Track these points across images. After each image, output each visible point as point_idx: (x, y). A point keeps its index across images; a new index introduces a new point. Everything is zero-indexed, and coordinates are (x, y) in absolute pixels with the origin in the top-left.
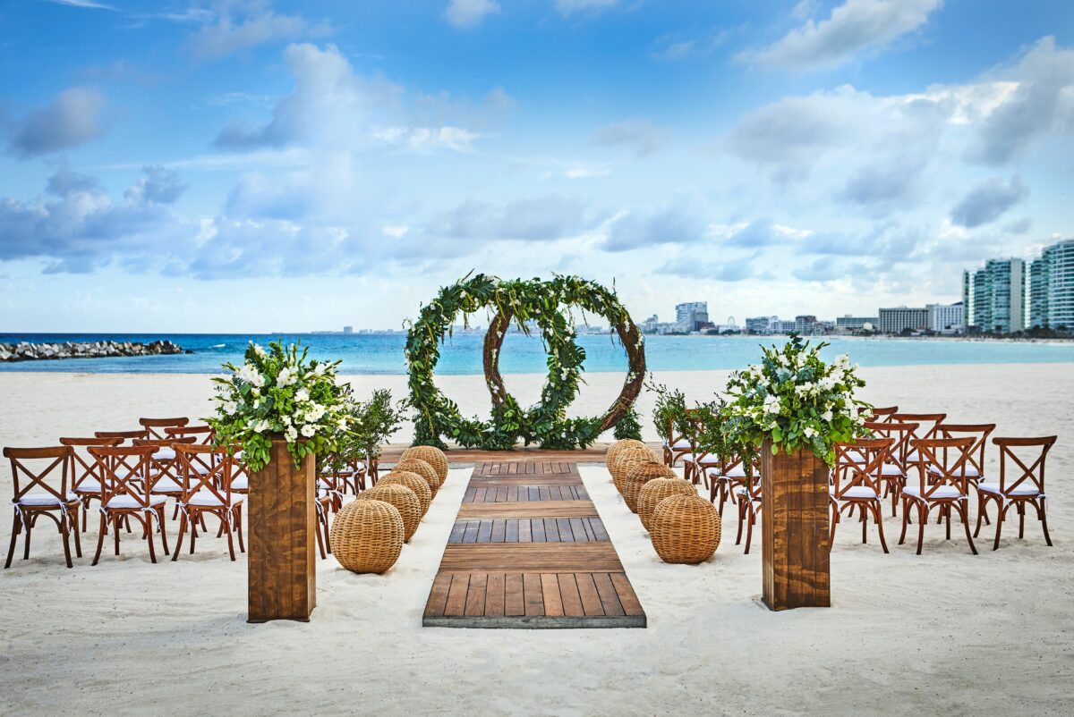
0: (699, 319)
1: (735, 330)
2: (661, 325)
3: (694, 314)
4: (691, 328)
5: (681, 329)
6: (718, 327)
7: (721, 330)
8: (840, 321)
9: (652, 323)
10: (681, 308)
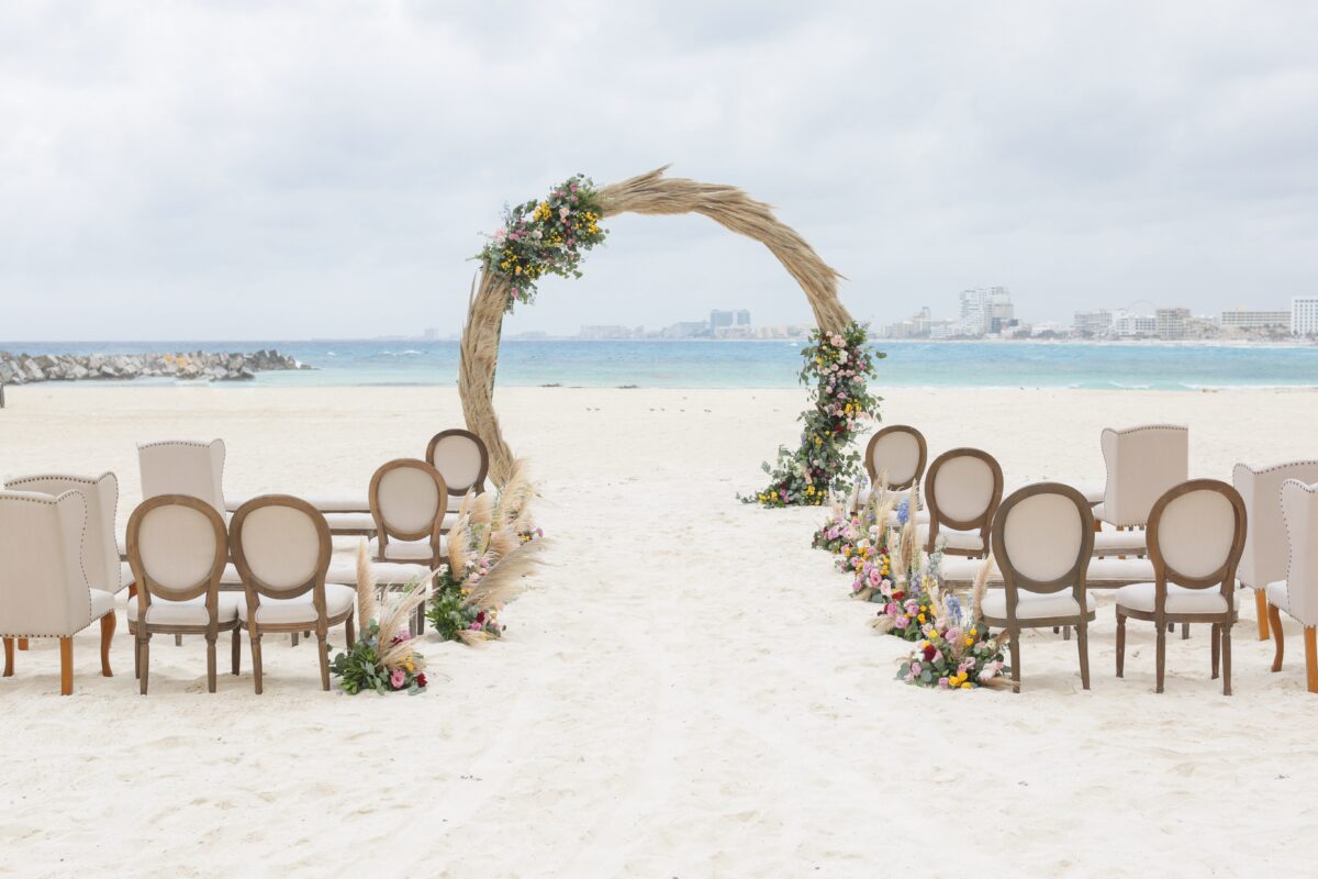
0: (997, 313)
1: (1056, 332)
2: (935, 324)
3: (990, 307)
4: (986, 328)
5: (969, 330)
6: (1030, 326)
7: (1037, 330)
8: (1230, 316)
9: (921, 320)
10: (968, 296)
